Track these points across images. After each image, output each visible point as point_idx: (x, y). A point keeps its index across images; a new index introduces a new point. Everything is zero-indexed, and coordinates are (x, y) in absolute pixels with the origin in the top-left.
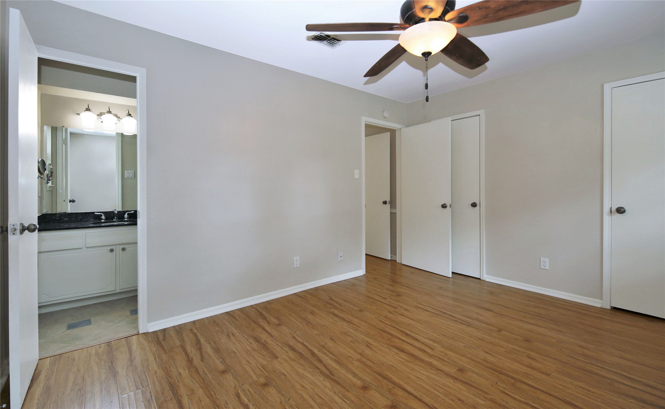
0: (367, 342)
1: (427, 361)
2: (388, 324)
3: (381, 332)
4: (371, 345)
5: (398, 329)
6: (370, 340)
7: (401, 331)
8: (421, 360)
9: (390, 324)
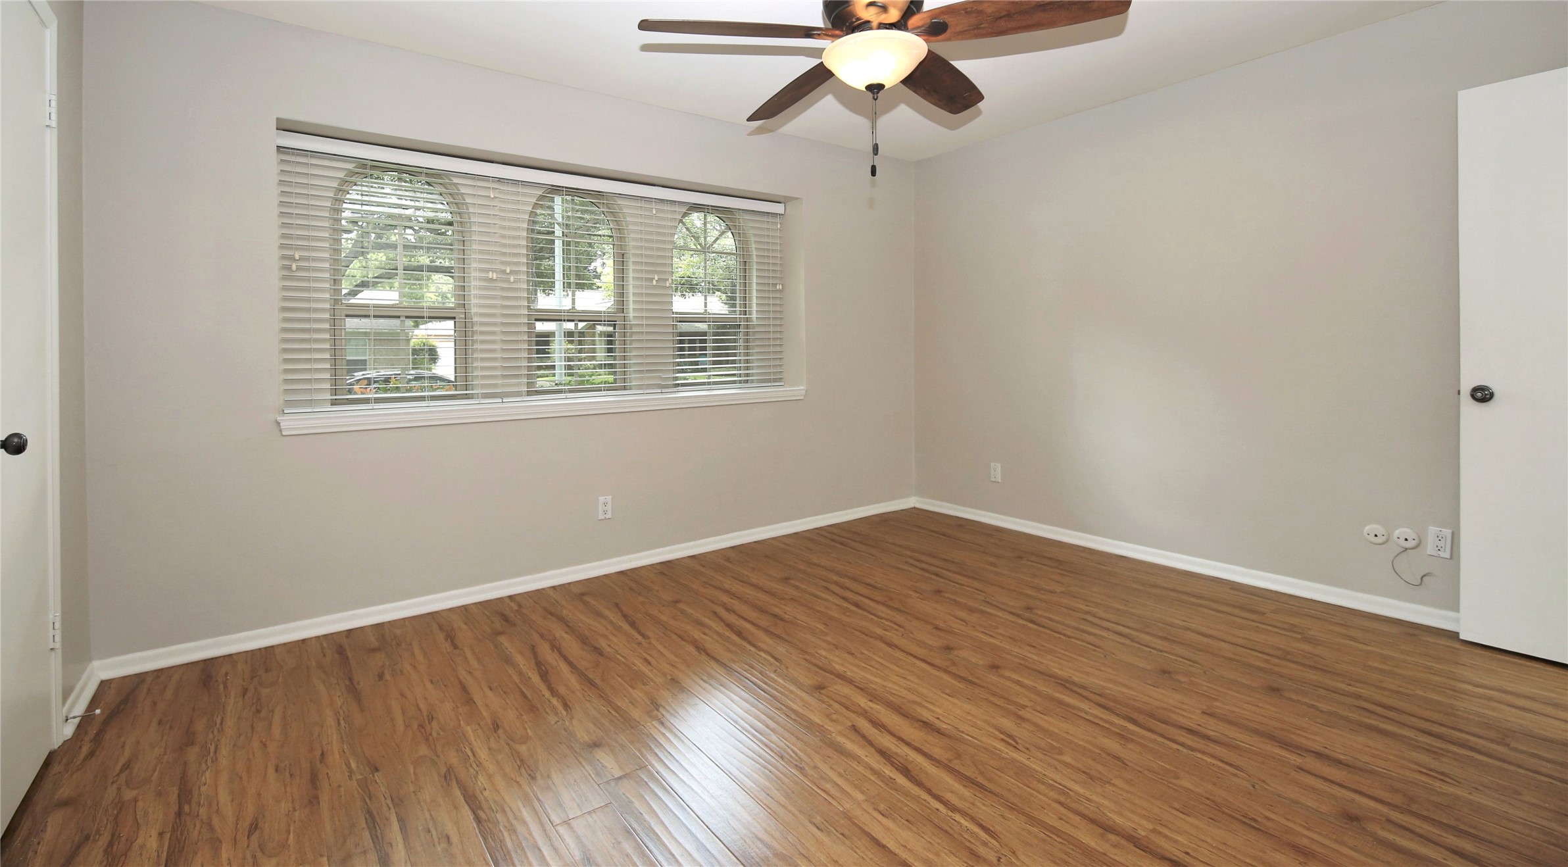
0: (1015, 747)
1: (877, 704)
2: (964, 814)
3: (984, 782)
4: (1002, 740)
5: (929, 792)
6: (1010, 753)
7: (919, 784)
8: (889, 705)
9: (958, 817)
